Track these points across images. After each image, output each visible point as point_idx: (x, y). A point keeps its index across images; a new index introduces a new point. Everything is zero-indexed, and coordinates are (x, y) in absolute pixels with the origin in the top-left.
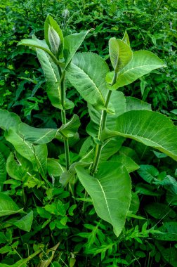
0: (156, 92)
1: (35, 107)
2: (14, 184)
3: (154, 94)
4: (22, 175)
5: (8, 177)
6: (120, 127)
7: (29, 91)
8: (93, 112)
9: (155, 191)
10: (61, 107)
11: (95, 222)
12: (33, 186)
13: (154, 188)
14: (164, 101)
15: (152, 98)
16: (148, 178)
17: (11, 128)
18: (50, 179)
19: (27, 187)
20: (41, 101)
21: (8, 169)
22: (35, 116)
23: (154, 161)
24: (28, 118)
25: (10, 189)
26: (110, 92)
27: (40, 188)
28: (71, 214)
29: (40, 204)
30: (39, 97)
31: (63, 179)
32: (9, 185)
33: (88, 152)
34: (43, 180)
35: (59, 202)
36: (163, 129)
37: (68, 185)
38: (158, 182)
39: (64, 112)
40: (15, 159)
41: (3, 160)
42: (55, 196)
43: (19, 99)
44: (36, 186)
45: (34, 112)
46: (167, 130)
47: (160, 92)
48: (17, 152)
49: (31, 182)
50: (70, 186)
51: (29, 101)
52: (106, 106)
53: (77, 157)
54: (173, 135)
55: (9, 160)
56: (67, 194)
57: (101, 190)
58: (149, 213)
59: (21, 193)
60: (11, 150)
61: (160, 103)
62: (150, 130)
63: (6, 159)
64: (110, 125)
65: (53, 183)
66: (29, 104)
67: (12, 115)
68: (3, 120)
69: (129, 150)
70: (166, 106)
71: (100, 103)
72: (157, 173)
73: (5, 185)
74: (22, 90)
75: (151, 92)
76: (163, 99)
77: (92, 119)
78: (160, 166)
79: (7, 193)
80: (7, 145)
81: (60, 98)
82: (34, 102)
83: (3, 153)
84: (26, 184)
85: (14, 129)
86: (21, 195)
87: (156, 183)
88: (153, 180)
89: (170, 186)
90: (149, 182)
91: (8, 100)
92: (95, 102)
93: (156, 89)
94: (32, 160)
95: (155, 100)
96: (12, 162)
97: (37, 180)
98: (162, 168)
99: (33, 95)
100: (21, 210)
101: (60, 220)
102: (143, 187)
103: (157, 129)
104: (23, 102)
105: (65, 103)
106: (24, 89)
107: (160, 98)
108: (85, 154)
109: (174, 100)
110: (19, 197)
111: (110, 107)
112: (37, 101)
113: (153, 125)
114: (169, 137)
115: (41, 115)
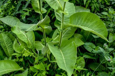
0: (93, 3)
1: (28, 14)
2: (18, 55)
3: (92, 4)
4: (21, 50)
5: (14, 52)
6: (71, 21)
7: (24, 5)
8: (57, 15)
9: (94, 56)
10: (39, 12)
11: (62, 73)
12: (27, 56)
13: (93, 55)
14: (97, 8)
15: (91, 7)
16: (89, 49)
17: (15, 26)
18: (37, 52)
19: (24, 56)
20: (31, 11)
21: (14, 48)
22: (28, 19)
23: (93, 41)
24: (24, 20)
25: (16, 58)
26: (65, 2)
27: (32, 57)
28: (48, 69)
29: (32, 65)
30: (29, 8)
31: (44, 51)
32: (15, 56)
33: (56, 36)
34: (33, 52)
35: (42, 63)
36: (95, 21)
37: (46, 54)
38: (95, 51)
39: (42, 15)
40: (18, 42)
41: (12, 43)
42: (39, 60)
43: (19, 10)
44: (29, 56)
45: (27, 17)
46: (97, 22)
47: (95, 3)
48: (19, 39)
49: (27, 54)
50: (47, 55)
51: (24, 11)
52: (63, 11)
53: (51, 40)
54: (100, 25)
55: (15, 43)
56: (46, 59)
57: (62, 55)
58: (91, 68)
59: (22, 60)
60: (16, 38)
61: (95, 9)
62: (87, 22)
63: (13, 42)
64: (67, 21)
65: (38, 53)
66: (24, 12)
67: (15, 19)
68: (11, 21)
69: (79, 35)
70: (99, 10)
71: (60, 9)
72: (94, 47)
73: (13, 56)
74: (20, 5)
75: (90, 3)
76: (97, 7)
77: (57, 18)
78: (96, 43)
79: (14, 60)
80: (13, 35)
81: (39, 7)
82: (27, 11)
83: (11, 39)
84: (24, 55)
85: (16, 26)
86: (22, 61)
87: (94, 52)
88: (93, 51)
89: (101, 53)
90: (90, 52)
91: (13, 11)
92: (57, 8)
93: (93, 2)
94: (26, 42)
95: (93, 7)
96: (16, 44)
97: (29, 52)
98: (97, 44)
99: (26, 7)
100: (22, 69)
101: (42, 73)
102: (87, 54)
103: (91, 22)
104: (21, 12)
105: (42, 10)
106: (21, 4)
107: (95, 6)
108: (55, 38)
109: (104, 8)
110: (21, 62)
111: (66, 11)
112: (28, 10)
113: (89, 20)
114: (98, 26)
115: (31, 18)
